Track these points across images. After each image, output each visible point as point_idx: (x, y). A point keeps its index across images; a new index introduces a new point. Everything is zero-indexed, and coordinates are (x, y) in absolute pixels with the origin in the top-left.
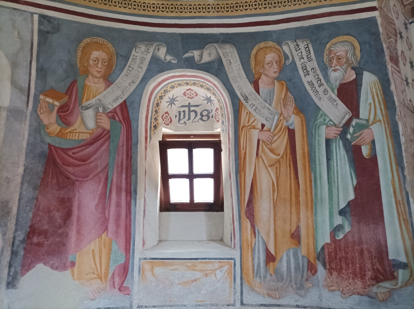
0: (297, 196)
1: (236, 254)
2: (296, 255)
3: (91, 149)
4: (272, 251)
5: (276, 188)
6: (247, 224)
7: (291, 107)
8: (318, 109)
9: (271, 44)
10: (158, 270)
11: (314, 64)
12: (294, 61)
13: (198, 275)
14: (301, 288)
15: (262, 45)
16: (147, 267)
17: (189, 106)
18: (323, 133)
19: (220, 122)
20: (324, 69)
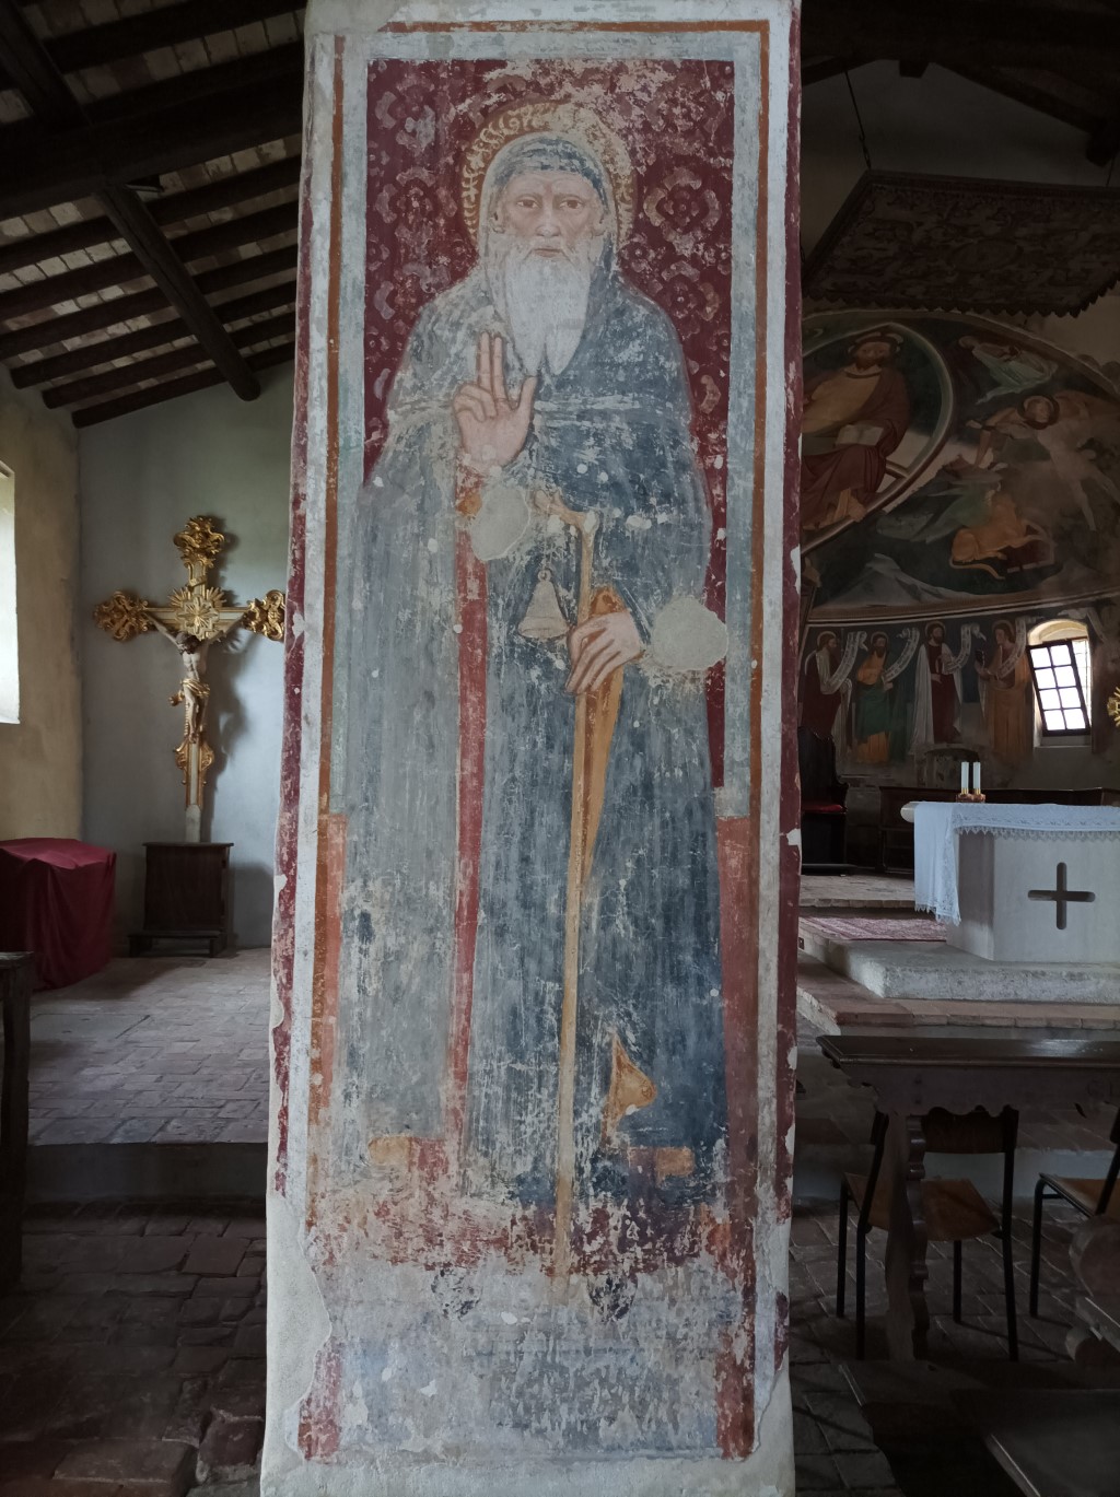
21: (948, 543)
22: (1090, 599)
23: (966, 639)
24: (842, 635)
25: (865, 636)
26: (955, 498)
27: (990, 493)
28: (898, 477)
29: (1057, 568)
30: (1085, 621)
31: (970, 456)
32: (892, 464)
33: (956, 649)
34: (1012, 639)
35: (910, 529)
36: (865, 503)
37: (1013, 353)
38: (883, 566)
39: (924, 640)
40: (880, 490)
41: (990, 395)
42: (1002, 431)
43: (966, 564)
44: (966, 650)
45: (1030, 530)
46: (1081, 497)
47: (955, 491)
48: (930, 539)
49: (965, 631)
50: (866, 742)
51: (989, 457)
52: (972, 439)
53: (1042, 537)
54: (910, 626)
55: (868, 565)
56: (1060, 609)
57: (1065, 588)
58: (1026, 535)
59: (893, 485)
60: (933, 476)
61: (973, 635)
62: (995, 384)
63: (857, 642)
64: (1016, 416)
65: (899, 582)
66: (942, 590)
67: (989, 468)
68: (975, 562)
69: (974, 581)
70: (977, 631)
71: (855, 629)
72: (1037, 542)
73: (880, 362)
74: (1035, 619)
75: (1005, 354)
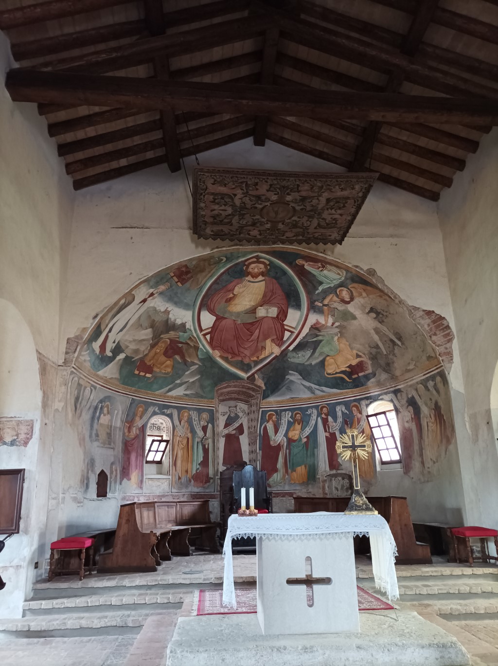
0: (188, 459)
1: (170, 477)
2: (186, 477)
3: (134, 441)
4: (180, 476)
5: (182, 456)
6: (174, 467)
7: (189, 431)
8: (196, 432)
9: (187, 410)
10: (150, 482)
11: (197, 419)
12: (192, 417)
13: (160, 484)
14: (187, 487)
15: (184, 410)
16: (147, 481)
17: (153, 424)
18: (197, 440)
19: (166, 432)
20: (200, 421)
21: (322, 363)
22: (392, 389)
23: (339, 414)
24: (278, 413)
25: (290, 414)
26: (321, 341)
27: (336, 338)
28: (292, 332)
29: (374, 375)
30: (392, 401)
31: (322, 320)
32: (287, 326)
33: (335, 419)
34: (361, 413)
35: (302, 358)
36: (280, 346)
37: (323, 267)
38: (294, 377)
39: (319, 415)
40: (285, 339)
41: (320, 288)
42: (332, 306)
43: (333, 374)
44: (340, 420)
45: (358, 356)
46: (376, 338)
47: (320, 338)
48: (314, 363)
49: (338, 409)
50: (295, 471)
51: (330, 321)
52: (320, 311)
53: (365, 359)
54: (312, 407)
55: (287, 377)
56: (379, 395)
57: (379, 384)
58: (357, 358)
59: (290, 336)
60: (308, 331)
61: (342, 411)
62: (321, 283)
63: (286, 418)
64: (335, 298)
65: (303, 384)
66: (324, 388)
67: (332, 325)
68: (336, 373)
69: (337, 383)
70: (344, 409)
71: (285, 410)
72: (362, 361)
73: (262, 274)
74: (369, 401)
75: (320, 267)
